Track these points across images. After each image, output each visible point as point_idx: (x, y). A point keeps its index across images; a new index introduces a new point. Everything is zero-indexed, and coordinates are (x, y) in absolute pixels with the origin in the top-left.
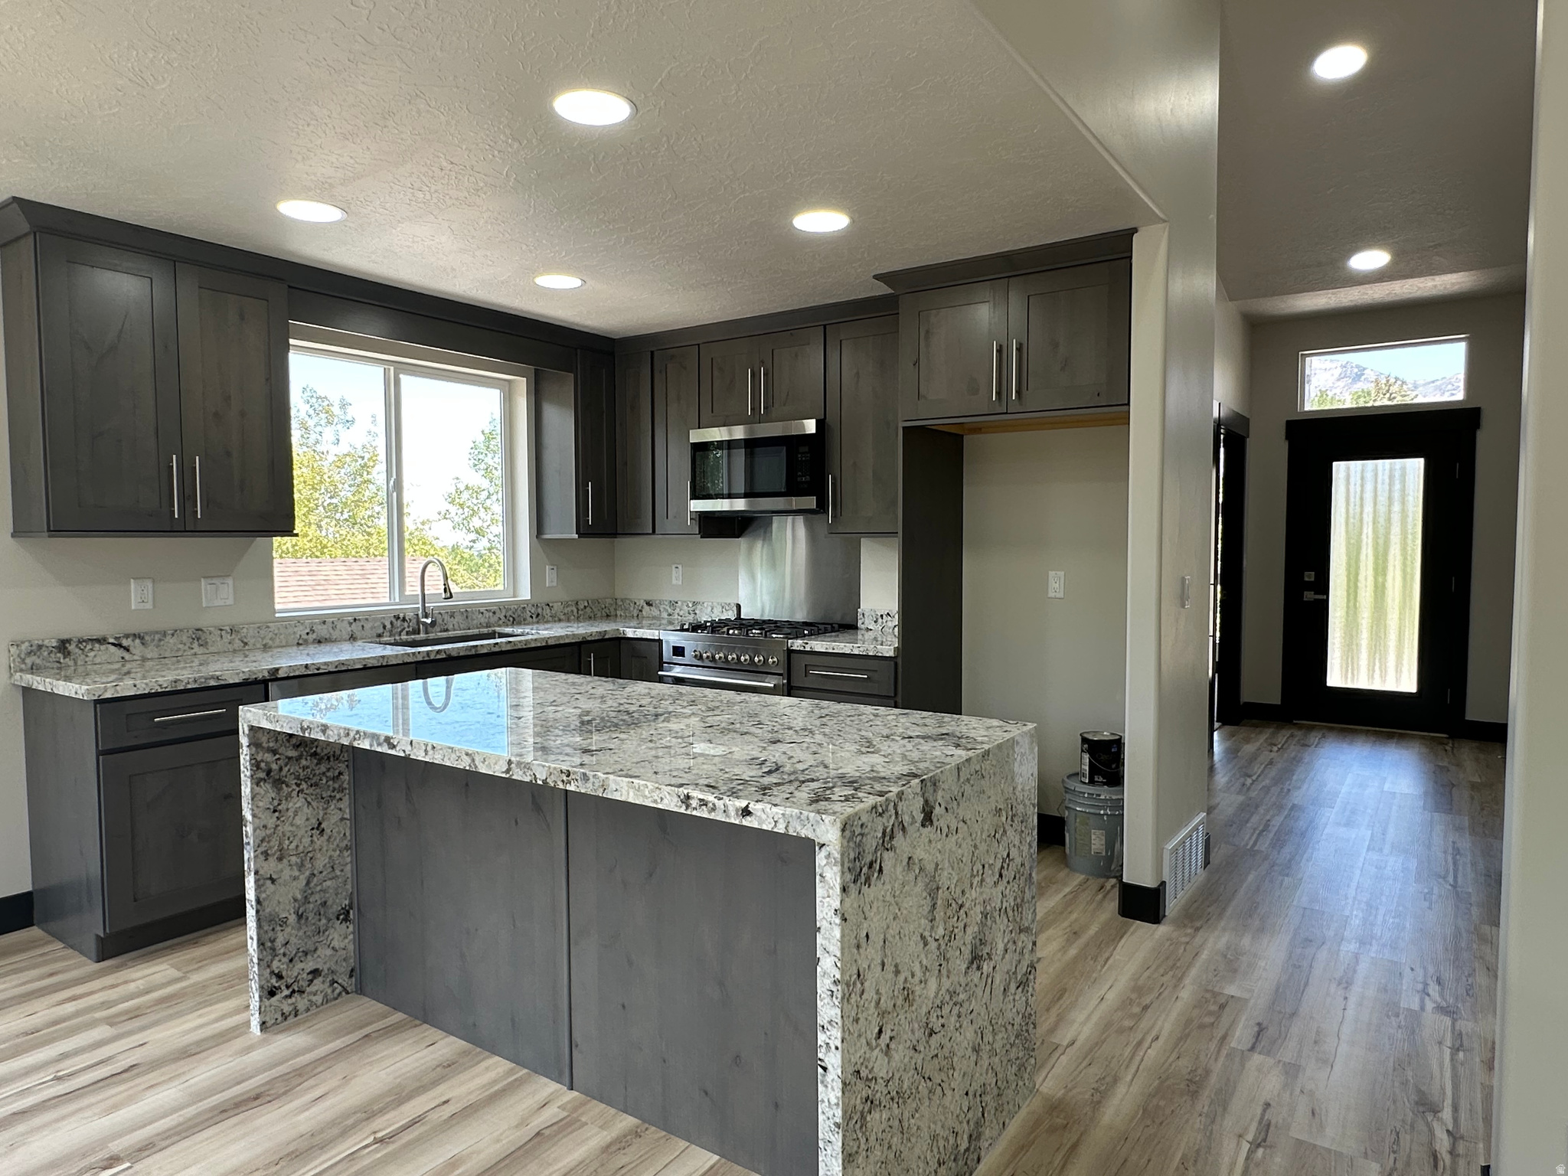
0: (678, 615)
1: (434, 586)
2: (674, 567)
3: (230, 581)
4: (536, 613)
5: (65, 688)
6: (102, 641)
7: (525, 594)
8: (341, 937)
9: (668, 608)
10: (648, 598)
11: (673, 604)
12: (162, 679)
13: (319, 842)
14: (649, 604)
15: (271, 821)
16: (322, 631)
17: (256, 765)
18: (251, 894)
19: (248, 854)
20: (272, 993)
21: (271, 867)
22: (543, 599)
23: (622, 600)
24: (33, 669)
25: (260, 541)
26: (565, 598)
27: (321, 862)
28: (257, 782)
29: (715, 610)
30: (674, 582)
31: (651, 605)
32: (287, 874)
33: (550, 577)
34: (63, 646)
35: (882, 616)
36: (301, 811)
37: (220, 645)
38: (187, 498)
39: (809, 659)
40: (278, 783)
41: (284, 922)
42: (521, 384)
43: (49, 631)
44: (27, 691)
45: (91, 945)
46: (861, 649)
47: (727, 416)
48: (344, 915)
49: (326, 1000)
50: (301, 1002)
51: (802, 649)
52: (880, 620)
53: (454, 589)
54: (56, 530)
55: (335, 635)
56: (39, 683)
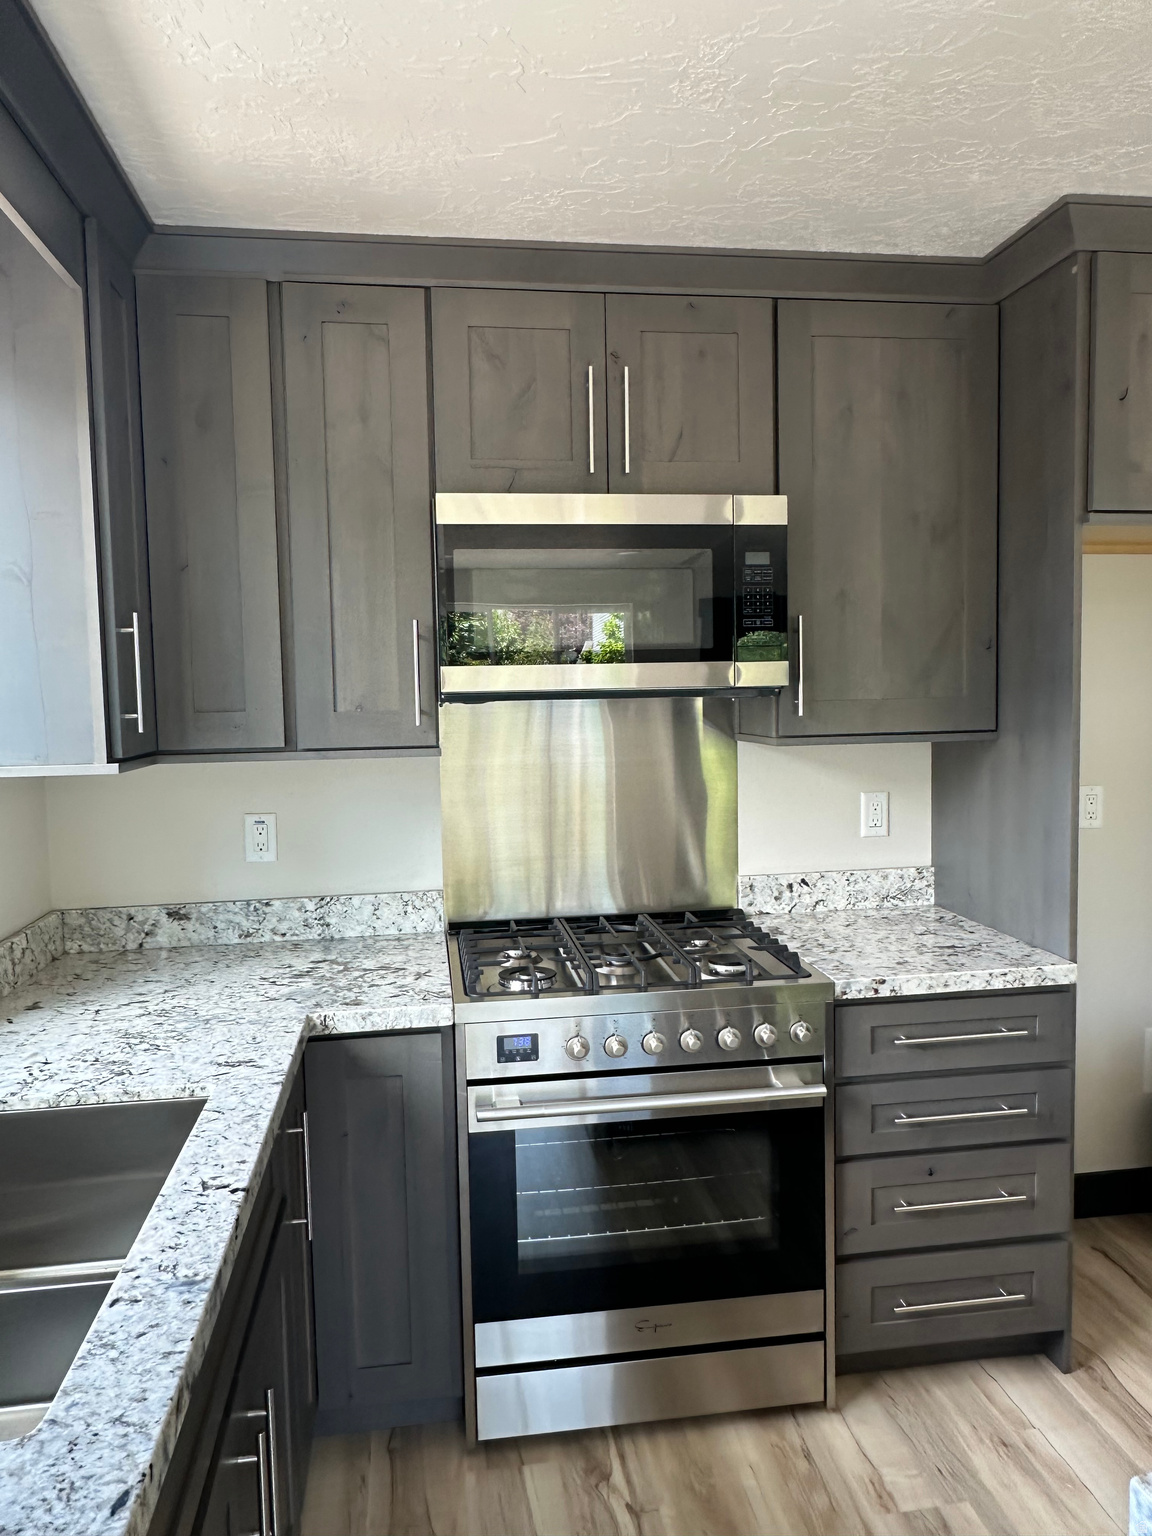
0: (274, 931)
2: (250, 820)
9: (238, 919)
10: (174, 898)
11: (256, 909)
14: (175, 914)
23: (84, 912)
29: (384, 912)
30: (253, 857)
31: (186, 917)
35: (790, 886)
39: (878, 1016)
46: (1009, 978)
47: (516, 470)
51: (871, 994)
52: (787, 894)
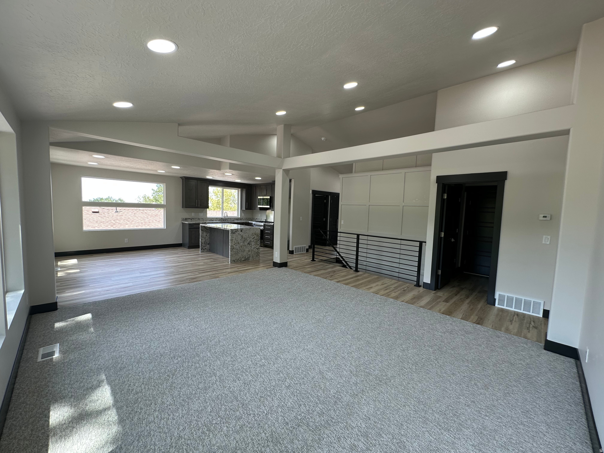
1: (226, 215)
3: (202, 213)
4: (240, 219)
5: (186, 222)
6: (189, 219)
7: (239, 217)
8: (208, 246)
11: (259, 219)
12: (194, 222)
13: (207, 237)
15: (202, 234)
16: (212, 219)
17: (201, 229)
18: (200, 240)
19: (200, 237)
20: (202, 249)
21: (202, 238)
22: (241, 218)
23: (254, 218)
24: (183, 221)
25: (206, 209)
26: (245, 217)
27: (206, 239)
28: (201, 230)
29: (263, 220)
31: (257, 219)
32: (203, 239)
33: (243, 215)
34: (186, 219)
36: (205, 234)
37: (201, 220)
38: (198, 204)
40: (203, 231)
41: (203, 243)
42: (240, 189)
43: (185, 217)
44: (183, 223)
45: (187, 247)
48: (209, 244)
49: (206, 251)
50: (204, 251)
53: (228, 216)
54: (186, 207)
55: (214, 220)
56: (184, 222)
